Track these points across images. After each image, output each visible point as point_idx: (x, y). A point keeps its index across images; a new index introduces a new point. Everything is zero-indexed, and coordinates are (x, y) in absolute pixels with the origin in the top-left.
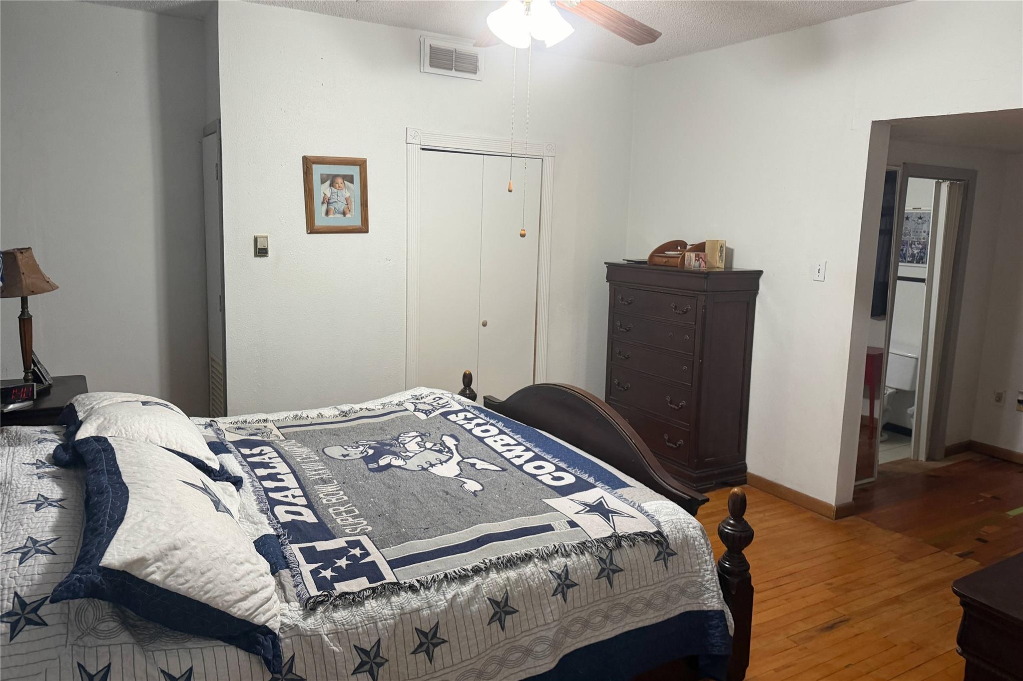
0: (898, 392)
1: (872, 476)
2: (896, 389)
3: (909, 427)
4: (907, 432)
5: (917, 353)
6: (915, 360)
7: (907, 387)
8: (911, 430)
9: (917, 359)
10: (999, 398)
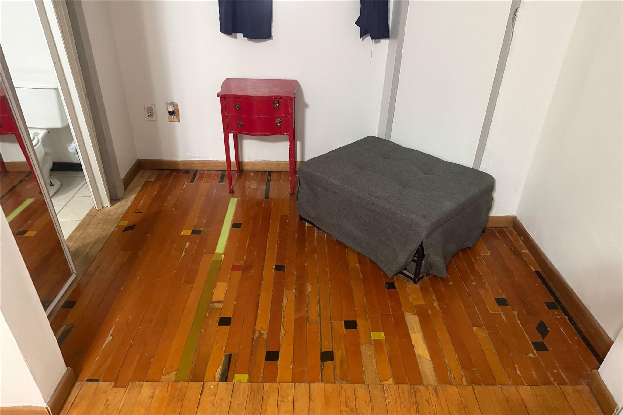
0: (50, 132)
1: (70, 274)
2: (47, 129)
3: (75, 161)
4: (76, 168)
5: (55, 82)
6: (54, 91)
7: (57, 124)
8: (80, 164)
9: (57, 89)
10: (150, 113)
